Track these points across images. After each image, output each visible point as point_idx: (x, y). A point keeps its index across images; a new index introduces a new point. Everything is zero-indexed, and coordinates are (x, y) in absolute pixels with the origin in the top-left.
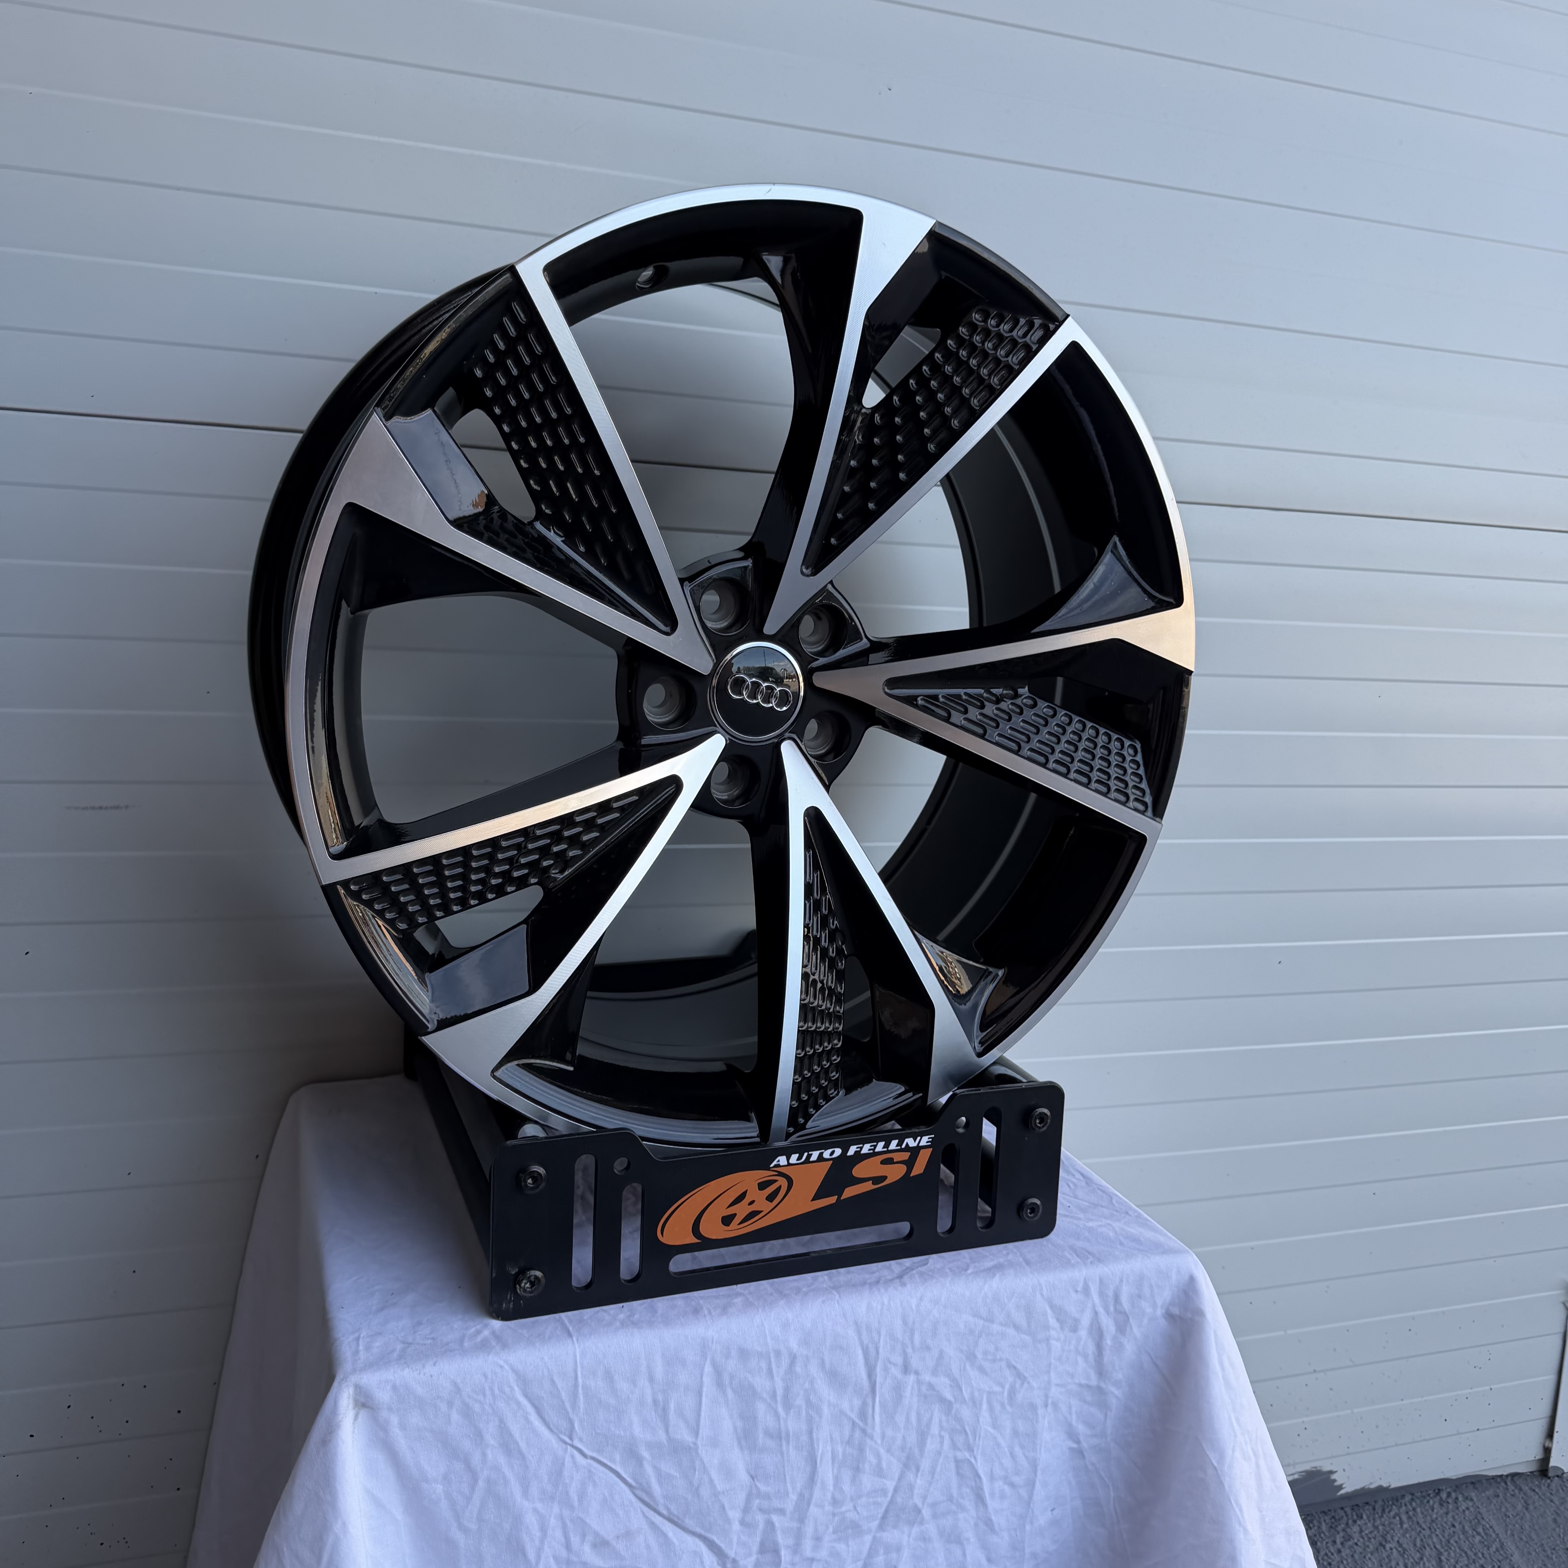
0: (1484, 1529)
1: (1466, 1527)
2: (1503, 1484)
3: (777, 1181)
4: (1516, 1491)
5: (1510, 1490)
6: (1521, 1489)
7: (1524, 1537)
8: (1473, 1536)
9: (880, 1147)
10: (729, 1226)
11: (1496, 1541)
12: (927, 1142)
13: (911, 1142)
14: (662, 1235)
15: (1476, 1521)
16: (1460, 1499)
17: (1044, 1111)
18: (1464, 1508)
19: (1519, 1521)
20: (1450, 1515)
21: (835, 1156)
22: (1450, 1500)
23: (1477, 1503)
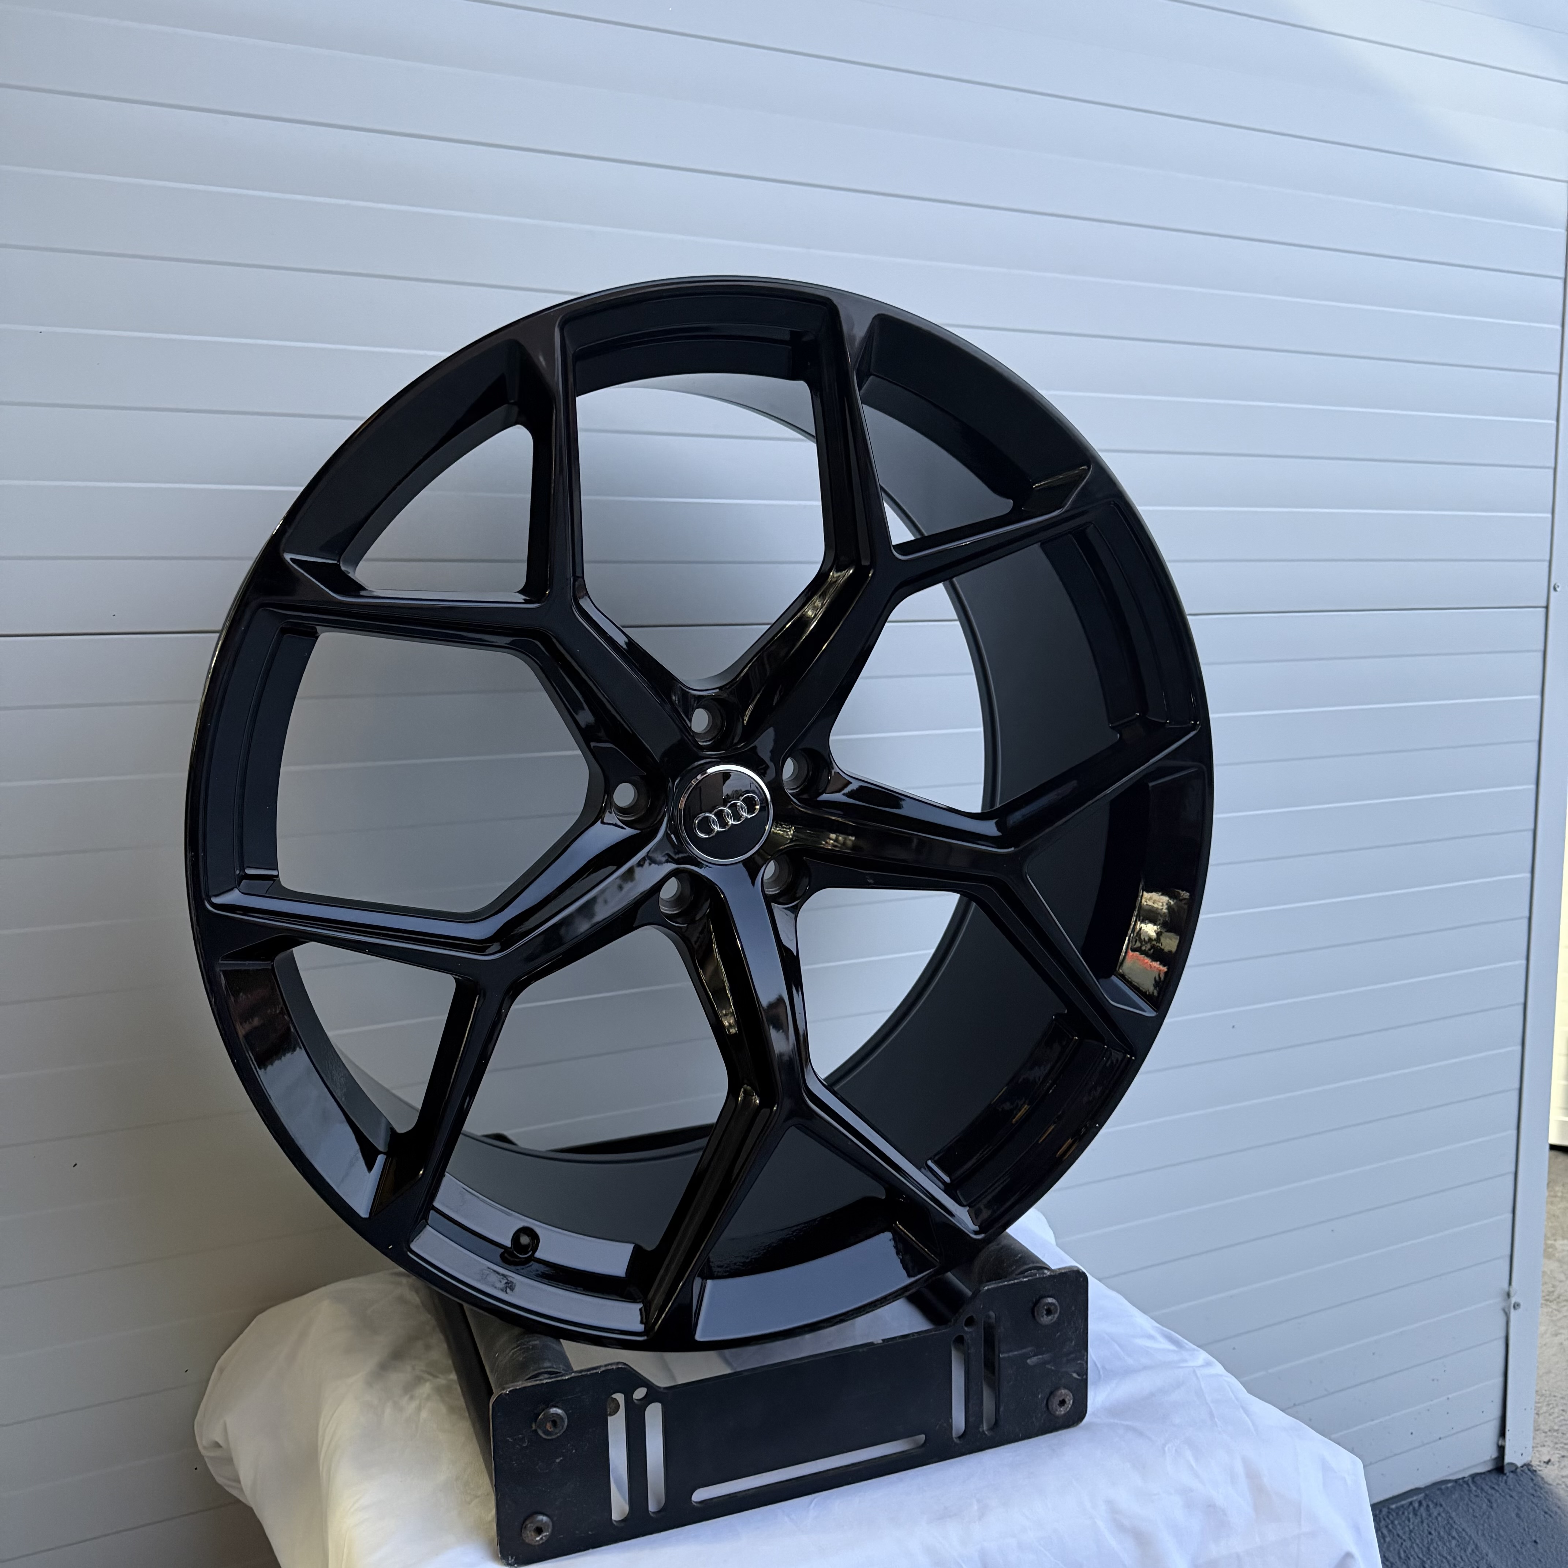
0: (1458, 1533)
1: (1442, 1533)
2: (1465, 1486)
4: (1479, 1491)
5: (1473, 1491)
6: (1482, 1489)
7: (1494, 1536)
8: (1450, 1541)
11: (1469, 1542)
15: (1449, 1526)
16: (1431, 1506)
18: (1435, 1514)
19: (1486, 1520)
20: (1425, 1525)
22: (1422, 1509)
23: (1446, 1508)
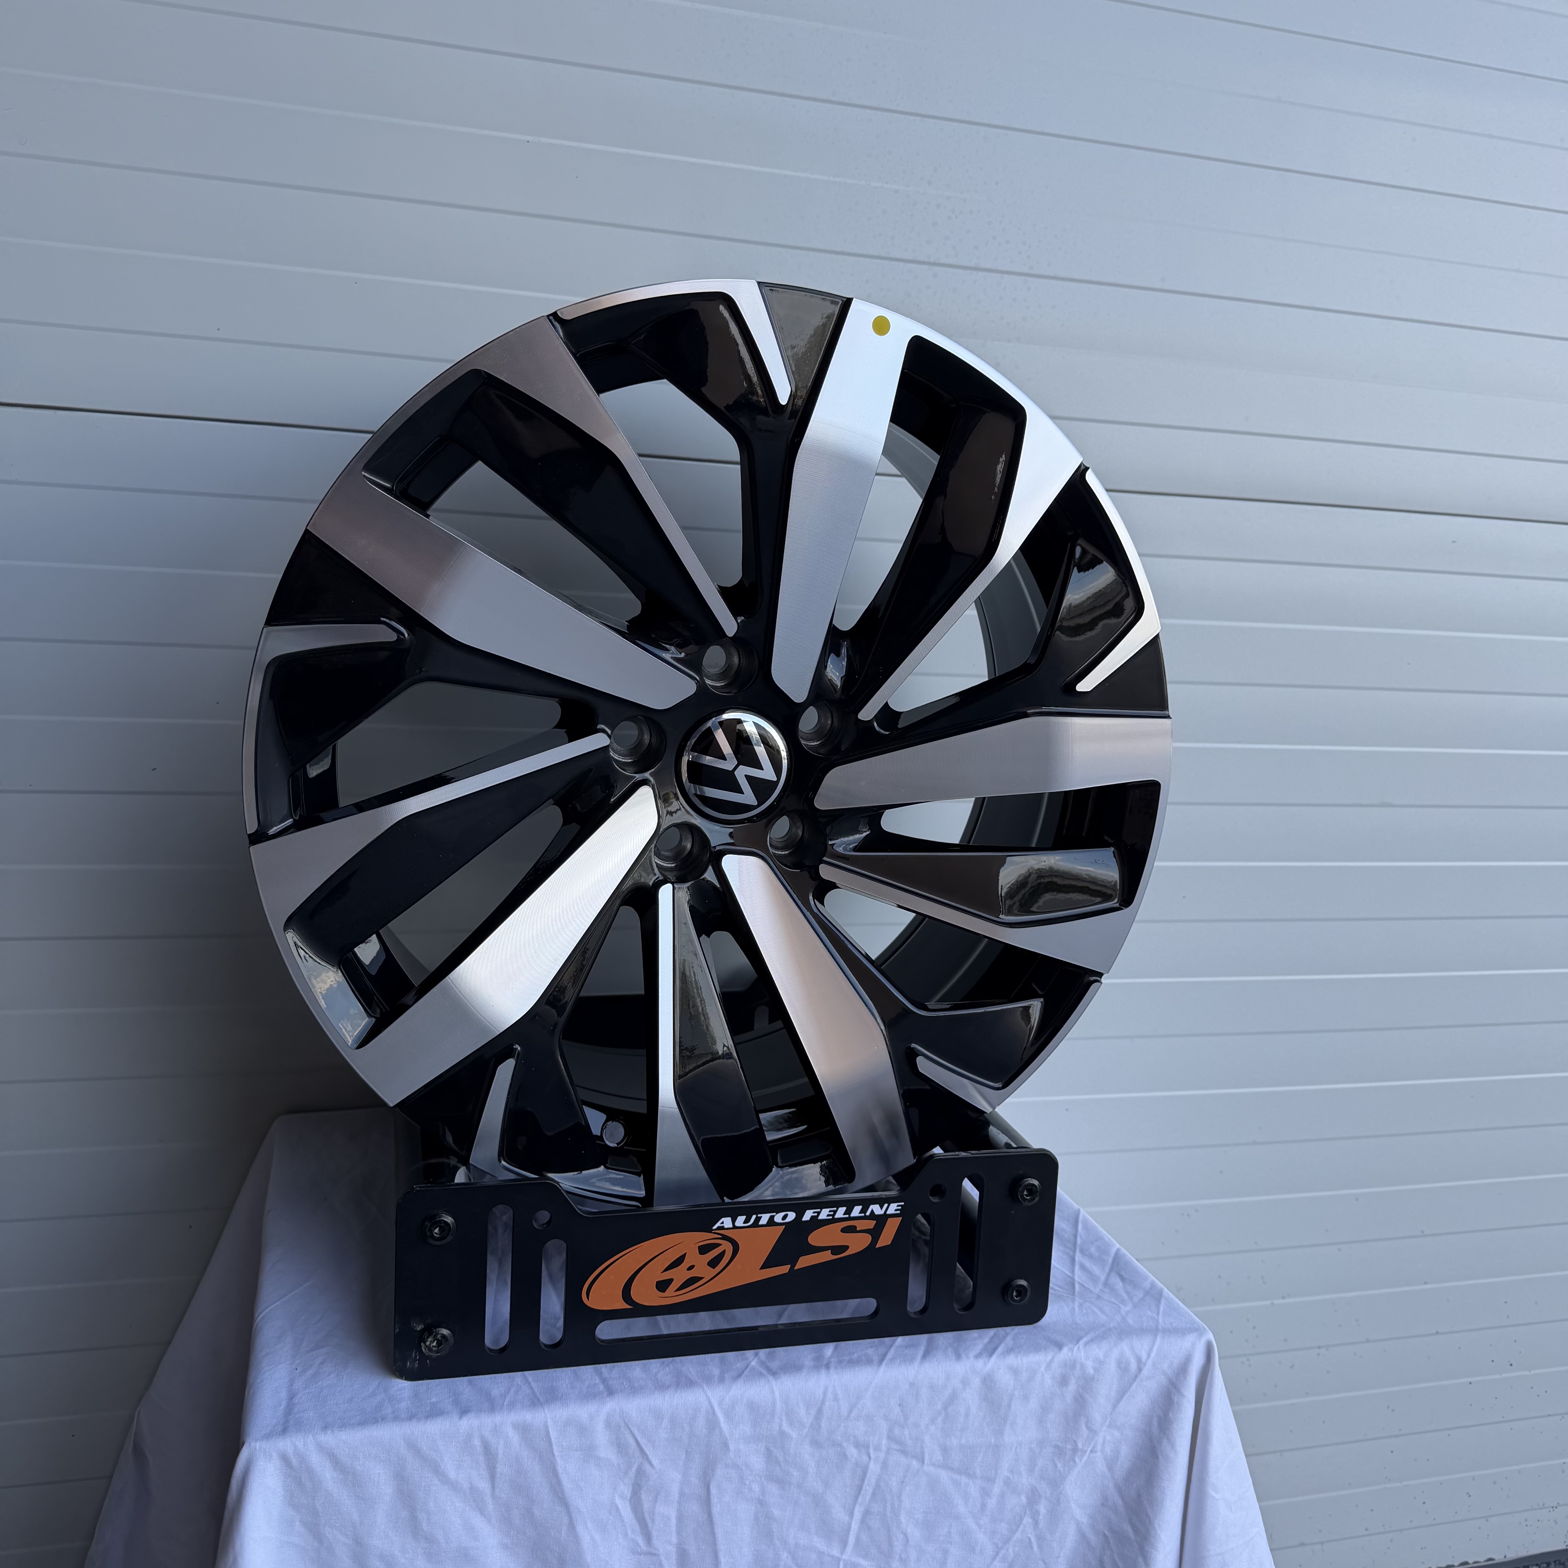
3: (721, 1245)
9: (841, 1212)
10: (664, 1292)
12: (896, 1210)
13: (876, 1209)
14: (588, 1298)
17: (1031, 1182)
21: (788, 1220)
